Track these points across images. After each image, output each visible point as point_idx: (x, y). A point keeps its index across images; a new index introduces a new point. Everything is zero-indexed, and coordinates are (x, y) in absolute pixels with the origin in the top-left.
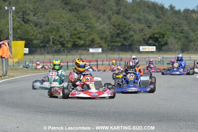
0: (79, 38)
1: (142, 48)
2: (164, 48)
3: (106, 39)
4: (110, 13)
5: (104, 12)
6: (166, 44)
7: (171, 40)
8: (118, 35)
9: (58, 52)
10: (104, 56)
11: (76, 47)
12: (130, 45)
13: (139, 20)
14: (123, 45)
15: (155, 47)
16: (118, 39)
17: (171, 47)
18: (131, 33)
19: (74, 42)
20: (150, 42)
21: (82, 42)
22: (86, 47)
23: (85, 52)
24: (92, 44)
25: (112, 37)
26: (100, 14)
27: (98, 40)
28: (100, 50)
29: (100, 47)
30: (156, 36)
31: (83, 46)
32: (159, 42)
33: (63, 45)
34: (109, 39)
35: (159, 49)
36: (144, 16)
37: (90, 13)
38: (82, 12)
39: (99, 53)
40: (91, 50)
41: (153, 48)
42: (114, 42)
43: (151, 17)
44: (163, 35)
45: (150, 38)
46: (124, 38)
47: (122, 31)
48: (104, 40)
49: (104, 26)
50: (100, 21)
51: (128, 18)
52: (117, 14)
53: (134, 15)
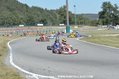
0: (15, 21)
1: (38, 25)
2: (46, 24)
4: (24, 11)
5: (22, 11)
6: (47, 23)
7: (49, 22)
8: (29, 20)
9: (8, 26)
10: (25, 28)
11: (14, 24)
12: (34, 24)
13: (35, 14)
14: (31, 24)
15: (43, 24)
16: (29, 22)
17: (49, 24)
18: (34, 19)
19: (14, 23)
20: (41, 22)
21: (17, 23)
22: (18, 24)
23: (18, 26)
24: (20, 23)
25: (27, 21)
26: (21, 12)
27: (22, 22)
28: (23, 26)
29: (23, 24)
30: (43, 20)
32: (44, 22)
33: (10, 24)
34: (26, 22)
36: (37, 13)
37: (17, 12)
38: (14, 11)
39: (23, 27)
40: (20, 26)
41: (42, 25)
43: (39, 13)
44: (46, 20)
45: (41, 21)
46: (32, 21)
47: (31, 18)
48: (24, 22)
49: (22, 16)
50: (21, 14)
51: (31, 13)
52: (27, 12)
53: (33, 12)
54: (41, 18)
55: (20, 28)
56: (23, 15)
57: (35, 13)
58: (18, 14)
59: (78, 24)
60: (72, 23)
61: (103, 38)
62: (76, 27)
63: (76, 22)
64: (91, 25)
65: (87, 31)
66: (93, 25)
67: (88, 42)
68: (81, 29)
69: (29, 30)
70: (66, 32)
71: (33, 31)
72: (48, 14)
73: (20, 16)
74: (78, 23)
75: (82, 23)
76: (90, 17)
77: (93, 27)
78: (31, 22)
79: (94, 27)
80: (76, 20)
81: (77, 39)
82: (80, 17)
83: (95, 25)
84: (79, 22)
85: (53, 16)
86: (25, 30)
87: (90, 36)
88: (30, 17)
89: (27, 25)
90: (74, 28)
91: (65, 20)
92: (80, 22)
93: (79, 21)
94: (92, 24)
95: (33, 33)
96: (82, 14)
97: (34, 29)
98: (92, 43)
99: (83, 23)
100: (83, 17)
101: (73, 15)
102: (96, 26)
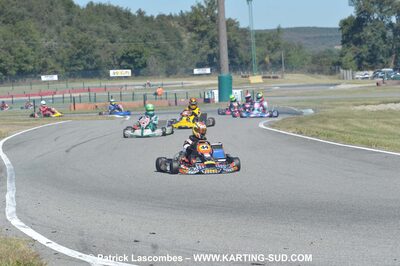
0: (27, 62)
1: (112, 73)
2: (141, 71)
3: (62, 61)
4: (58, 24)
5: (50, 23)
6: (145, 65)
7: (152, 60)
8: (79, 55)
10: (63, 85)
11: (22, 74)
12: (96, 69)
13: (98, 32)
14: (86, 69)
15: (130, 71)
16: (79, 62)
17: (152, 69)
18: (97, 52)
19: (20, 67)
21: (31, 67)
22: (36, 74)
23: (35, 81)
24: (44, 69)
25: (71, 58)
26: (45, 26)
27: (51, 63)
28: (55, 77)
29: (55, 73)
30: (131, 55)
31: (32, 72)
32: (135, 64)
33: (5, 72)
34: (67, 61)
35: (136, 73)
36: (106, 27)
37: (32, 25)
38: (21, 24)
40: (44, 78)
41: (128, 73)
42: (74, 66)
43: (115, 27)
44: (140, 54)
45: (123, 58)
46: (88, 60)
47: (84, 50)
48: (60, 64)
49: (52, 42)
50: (46, 35)
51: (83, 30)
52: (68, 24)
53: (91, 26)
54: (121, 48)
55: (44, 88)
56: (56, 37)
57: (101, 28)
58: (37, 35)
59: (265, 69)
60: (242, 64)
61: (357, 117)
62: (256, 79)
63: (255, 58)
64: (312, 72)
65: (296, 95)
66: (320, 72)
67: (301, 133)
68: (275, 86)
69: (78, 95)
70: (217, 99)
71: (92, 98)
72: (148, 30)
73: (44, 43)
74: (262, 62)
75: (277, 65)
76: (307, 38)
77: (322, 76)
78: (84, 65)
79: (325, 79)
80: (255, 52)
81: (261, 126)
82: (270, 42)
83: (328, 69)
84: (267, 59)
85: (167, 39)
86: (63, 93)
87: (311, 111)
88: (79, 44)
89: (70, 76)
90: (249, 83)
91: (211, 51)
92: (271, 60)
93: (265, 55)
94: (315, 67)
95: (93, 105)
96: (279, 29)
97: (98, 89)
98: (317, 137)
99: (280, 62)
100: (284, 39)
101: (245, 32)
102: (332, 73)
